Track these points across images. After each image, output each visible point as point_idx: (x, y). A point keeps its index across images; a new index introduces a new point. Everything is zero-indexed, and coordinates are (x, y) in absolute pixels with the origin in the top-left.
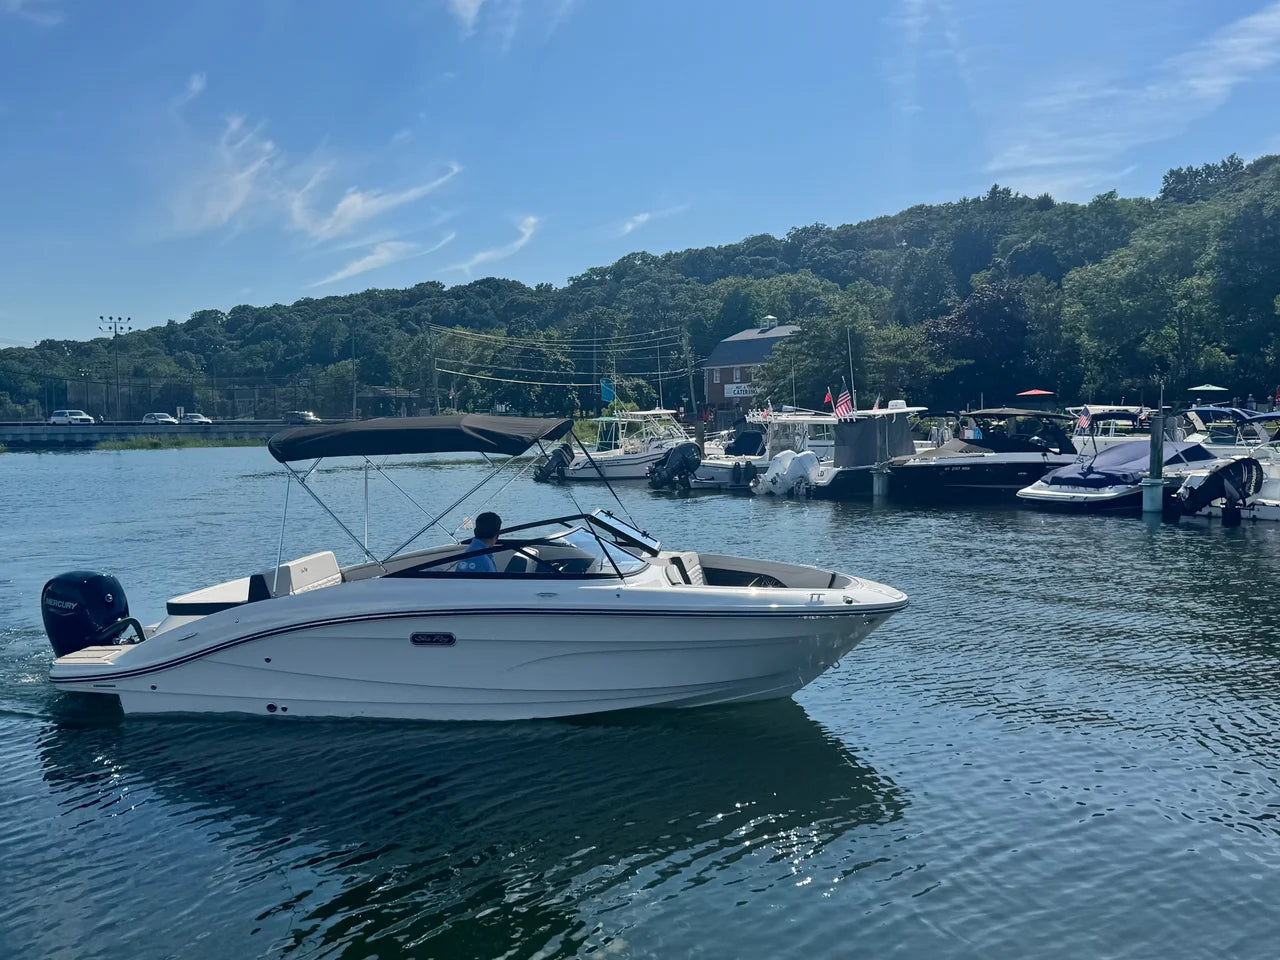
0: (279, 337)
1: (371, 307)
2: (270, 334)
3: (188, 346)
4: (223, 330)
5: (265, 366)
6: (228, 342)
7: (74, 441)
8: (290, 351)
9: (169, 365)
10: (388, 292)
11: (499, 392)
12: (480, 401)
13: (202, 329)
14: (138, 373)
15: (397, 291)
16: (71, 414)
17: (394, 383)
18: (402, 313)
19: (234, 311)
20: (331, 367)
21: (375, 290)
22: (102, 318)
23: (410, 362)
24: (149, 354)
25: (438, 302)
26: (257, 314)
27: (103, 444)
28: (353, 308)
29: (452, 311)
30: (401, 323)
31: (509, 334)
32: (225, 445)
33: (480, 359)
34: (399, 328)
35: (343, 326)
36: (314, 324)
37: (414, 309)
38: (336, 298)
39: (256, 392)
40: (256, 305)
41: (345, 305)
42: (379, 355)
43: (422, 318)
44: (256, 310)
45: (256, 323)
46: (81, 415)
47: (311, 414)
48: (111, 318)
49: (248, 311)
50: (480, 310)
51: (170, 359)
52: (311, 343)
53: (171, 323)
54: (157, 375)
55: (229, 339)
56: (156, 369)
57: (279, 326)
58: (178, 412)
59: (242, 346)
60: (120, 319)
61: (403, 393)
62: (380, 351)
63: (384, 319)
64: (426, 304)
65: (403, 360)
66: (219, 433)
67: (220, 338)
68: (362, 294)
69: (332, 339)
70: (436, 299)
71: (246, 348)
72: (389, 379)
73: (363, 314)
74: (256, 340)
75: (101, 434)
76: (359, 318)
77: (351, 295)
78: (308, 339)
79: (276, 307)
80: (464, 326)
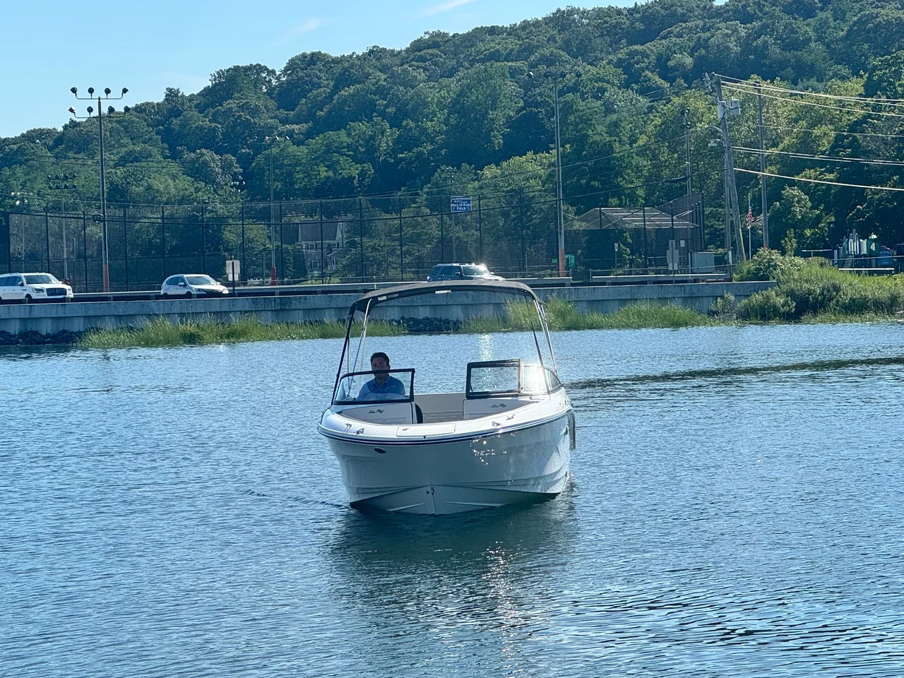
0: (383, 115)
1: (566, 46)
2: (365, 109)
3: (208, 140)
4: (272, 104)
5: (355, 173)
6: (281, 128)
7: (36, 333)
8: (405, 142)
9: (174, 177)
10: (600, 13)
11: (860, 214)
12: (808, 232)
13: (231, 104)
14: (118, 194)
15: (619, 12)
16: (30, 280)
17: (629, 200)
18: (632, 54)
19: (292, 66)
20: (489, 172)
21: (572, 12)
22: (74, 90)
23: (655, 157)
24: (133, 158)
25: (704, 29)
26: (337, 69)
27: (94, 338)
28: (530, 50)
29: (735, 48)
30: (632, 77)
31: (870, 90)
32: (324, 336)
33: (806, 143)
34: (626, 85)
35: (511, 87)
36: (454, 84)
37: (653, 47)
38: (493, 31)
39: (341, 227)
40: (335, 54)
41: (513, 44)
42: (595, 142)
43: (671, 63)
44: (337, 61)
45: (337, 89)
46: (48, 281)
47: (482, 267)
48: (91, 91)
49: (319, 65)
50: (793, 43)
51: (174, 167)
52: (446, 122)
53: (172, 94)
54: (152, 199)
55: (284, 122)
56: (149, 188)
57: (382, 92)
58: (229, 270)
59: (310, 134)
60: (108, 91)
61: (656, 220)
62: (598, 133)
63: (593, 70)
64: (679, 36)
65: (642, 152)
66: (307, 311)
67: (266, 120)
68: (548, 21)
69: (491, 115)
70: (701, 23)
71: (319, 139)
72: (618, 192)
73: (550, 61)
74: (337, 121)
75: (87, 318)
76: (543, 68)
77: (525, 25)
78: (441, 116)
79: (375, 53)
80: (769, 76)
